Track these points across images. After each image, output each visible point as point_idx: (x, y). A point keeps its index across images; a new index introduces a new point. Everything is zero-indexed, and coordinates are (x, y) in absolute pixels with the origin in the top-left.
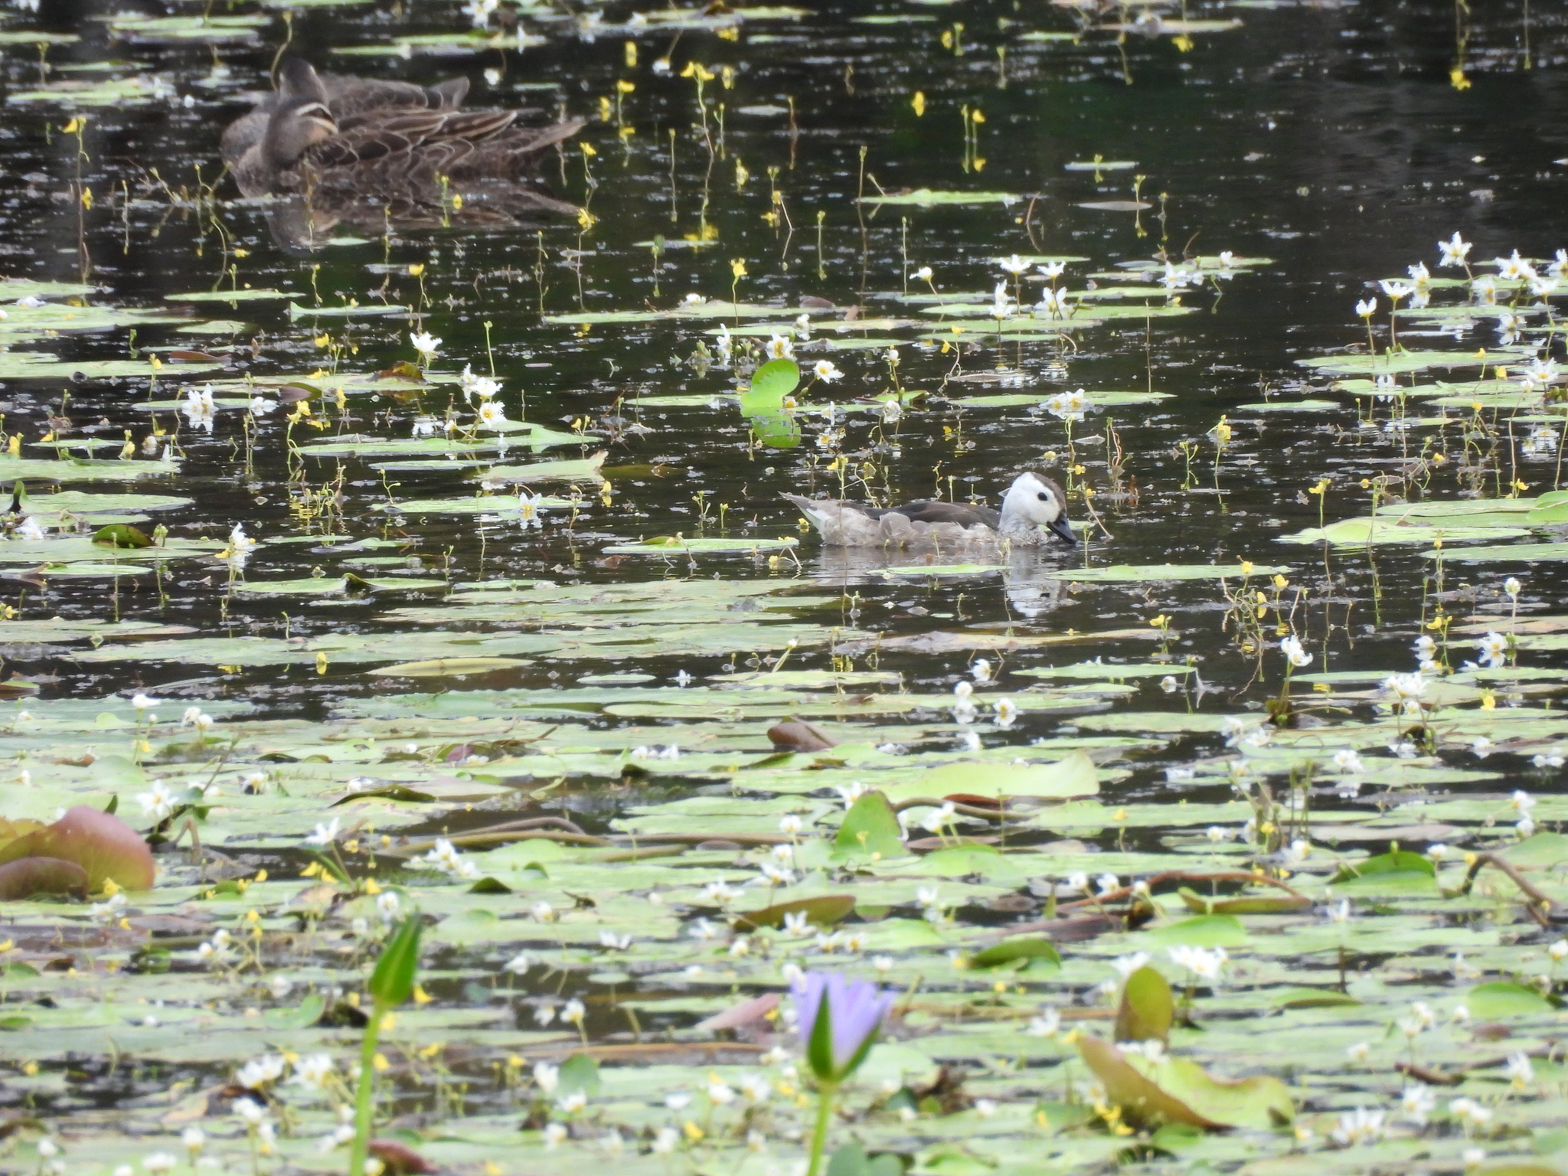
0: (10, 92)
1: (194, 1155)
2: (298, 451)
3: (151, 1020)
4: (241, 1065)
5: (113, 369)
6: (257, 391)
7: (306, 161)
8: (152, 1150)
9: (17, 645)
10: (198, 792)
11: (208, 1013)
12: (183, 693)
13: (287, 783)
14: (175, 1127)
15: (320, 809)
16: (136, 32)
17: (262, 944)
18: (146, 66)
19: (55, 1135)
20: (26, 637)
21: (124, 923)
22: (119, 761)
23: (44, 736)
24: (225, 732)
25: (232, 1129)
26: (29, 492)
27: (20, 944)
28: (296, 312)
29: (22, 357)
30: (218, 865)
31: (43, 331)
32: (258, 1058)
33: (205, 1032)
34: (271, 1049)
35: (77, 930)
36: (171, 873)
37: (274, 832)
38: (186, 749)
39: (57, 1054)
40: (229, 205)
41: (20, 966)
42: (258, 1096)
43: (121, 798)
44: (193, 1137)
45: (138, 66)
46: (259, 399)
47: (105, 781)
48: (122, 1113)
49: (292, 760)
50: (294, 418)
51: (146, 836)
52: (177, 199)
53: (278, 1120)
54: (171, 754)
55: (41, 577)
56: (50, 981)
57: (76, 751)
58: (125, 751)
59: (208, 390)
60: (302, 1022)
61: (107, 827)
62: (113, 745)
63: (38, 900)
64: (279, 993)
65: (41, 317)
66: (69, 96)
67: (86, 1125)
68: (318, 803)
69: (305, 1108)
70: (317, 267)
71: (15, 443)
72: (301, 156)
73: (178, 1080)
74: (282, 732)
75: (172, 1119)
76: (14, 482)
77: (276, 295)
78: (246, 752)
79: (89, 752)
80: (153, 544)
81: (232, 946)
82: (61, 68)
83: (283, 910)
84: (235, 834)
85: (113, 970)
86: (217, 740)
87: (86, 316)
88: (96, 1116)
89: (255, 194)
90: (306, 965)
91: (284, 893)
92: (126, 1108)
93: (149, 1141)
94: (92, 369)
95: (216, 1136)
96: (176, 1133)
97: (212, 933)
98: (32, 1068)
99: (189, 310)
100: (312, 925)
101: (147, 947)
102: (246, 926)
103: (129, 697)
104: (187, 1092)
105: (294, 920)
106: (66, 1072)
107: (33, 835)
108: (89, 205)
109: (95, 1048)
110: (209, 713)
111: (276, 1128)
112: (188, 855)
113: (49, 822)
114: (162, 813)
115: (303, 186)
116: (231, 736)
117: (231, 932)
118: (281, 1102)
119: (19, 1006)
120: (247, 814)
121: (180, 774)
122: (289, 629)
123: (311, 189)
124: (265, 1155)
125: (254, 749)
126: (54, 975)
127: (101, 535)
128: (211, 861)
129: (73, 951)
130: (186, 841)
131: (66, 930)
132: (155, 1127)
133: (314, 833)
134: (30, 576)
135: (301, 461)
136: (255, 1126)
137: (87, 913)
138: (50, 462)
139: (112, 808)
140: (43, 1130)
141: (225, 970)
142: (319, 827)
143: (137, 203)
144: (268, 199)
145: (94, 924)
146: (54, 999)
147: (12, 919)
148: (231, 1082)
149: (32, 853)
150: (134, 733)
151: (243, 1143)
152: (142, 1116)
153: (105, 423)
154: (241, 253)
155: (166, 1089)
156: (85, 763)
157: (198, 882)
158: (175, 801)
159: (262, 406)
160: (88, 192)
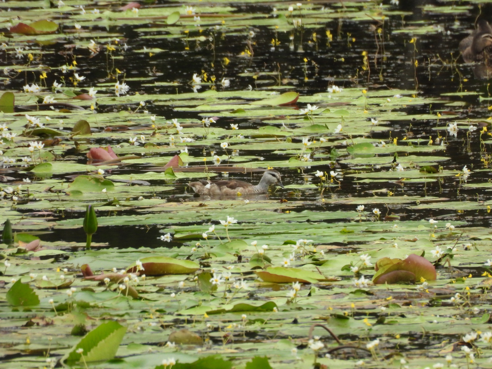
0: (393, 30)
1: (449, 363)
2: (484, 142)
3: (435, 321)
4: (464, 335)
5: (425, 117)
6: (471, 123)
7: (485, 51)
8: (436, 362)
9: (393, 204)
10: (450, 250)
11: (453, 318)
12: (445, 219)
13: (478, 247)
14: (443, 355)
15: (489, 255)
16: (431, 11)
17: (470, 297)
18: (435, 22)
19: (405, 357)
20: (396, 202)
21: (427, 291)
22: (425, 240)
23: (401, 232)
24: (458, 231)
25: (461, 355)
26: (399, 156)
27: (394, 298)
28: (481, 99)
29: (395, 114)
30: (456, 272)
31: (402, 105)
32: (469, 333)
33: (452, 325)
34: (473, 330)
35: (412, 293)
36: (442, 275)
37: (474, 262)
38: (446, 236)
39: (406, 332)
40: (461, 65)
41: (394, 305)
42: (469, 345)
43: (426, 252)
44: (449, 358)
45: (433, 22)
46: (472, 126)
47: (421, 246)
48: (426, 350)
49: (480, 240)
50: (482, 132)
51: (434, 264)
52: (445, 64)
53: (476, 352)
54: (441, 238)
55: (401, 182)
56: (403, 309)
57: (411, 237)
58: (427, 237)
59: (456, 123)
60: (483, 322)
61: (421, 261)
62: (423, 235)
63: (400, 284)
64: (476, 313)
65: (402, 101)
66: (411, 31)
67: (415, 354)
68: (488, 253)
69: (483, 349)
70: (489, 84)
71: (395, 140)
72: (483, 50)
73: (444, 340)
74: (476, 231)
75: (442, 352)
76: (394, 153)
77: (475, 93)
78: (465, 237)
79: (416, 237)
80: (438, 172)
81: (461, 298)
82: (408, 23)
83: (477, 287)
84: (462, 263)
85: (423, 306)
86: (456, 233)
87: (415, 101)
88: (418, 352)
89: (469, 62)
90: (484, 304)
91: (477, 281)
92: (428, 349)
93: (435, 359)
94: (418, 117)
95: (456, 358)
96: (443, 357)
97: (455, 294)
98: (398, 336)
99: (448, 98)
100: (486, 291)
101: (434, 299)
102: (465, 292)
103: (428, 220)
104: (447, 344)
105: (480, 289)
106: (409, 338)
107: (398, 263)
108: (417, 65)
109: (417, 330)
110: (453, 225)
111: (475, 355)
112: (447, 270)
113: (403, 259)
114: (439, 256)
115: (484, 59)
116: (460, 232)
117: (460, 293)
118: (477, 347)
119: (394, 317)
120: (465, 256)
121: (444, 244)
122: (478, 198)
123: (486, 60)
124: (471, 363)
125: (468, 236)
126: (405, 307)
127: (422, 169)
128: (454, 271)
129: (411, 299)
130: (447, 265)
131: (409, 293)
132: (437, 355)
133: (487, 262)
134: (399, 182)
135: (485, 146)
136: (468, 354)
137: (416, 288)
138: (406, 146)
139: (423, 255)
140: (402, 356)
141: (459, 306)
142: (488, 261)
143: (432, 65)
144: (473, 63)
145: (418, 291)
146: (405, 315)
147: (392, 290)
148: (461, 340)
149: (398, 269)
150: (430, 231)
151: (465, 360)
152: (433, 352)
153: (424, 134)
154: (466, 80)
155: (440, 343)
156: (414, 241)
157: (450, 278)
158: (443, 253)
159: (472, 128)
160: (417, 62)
